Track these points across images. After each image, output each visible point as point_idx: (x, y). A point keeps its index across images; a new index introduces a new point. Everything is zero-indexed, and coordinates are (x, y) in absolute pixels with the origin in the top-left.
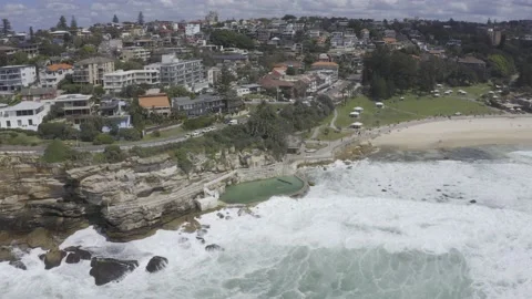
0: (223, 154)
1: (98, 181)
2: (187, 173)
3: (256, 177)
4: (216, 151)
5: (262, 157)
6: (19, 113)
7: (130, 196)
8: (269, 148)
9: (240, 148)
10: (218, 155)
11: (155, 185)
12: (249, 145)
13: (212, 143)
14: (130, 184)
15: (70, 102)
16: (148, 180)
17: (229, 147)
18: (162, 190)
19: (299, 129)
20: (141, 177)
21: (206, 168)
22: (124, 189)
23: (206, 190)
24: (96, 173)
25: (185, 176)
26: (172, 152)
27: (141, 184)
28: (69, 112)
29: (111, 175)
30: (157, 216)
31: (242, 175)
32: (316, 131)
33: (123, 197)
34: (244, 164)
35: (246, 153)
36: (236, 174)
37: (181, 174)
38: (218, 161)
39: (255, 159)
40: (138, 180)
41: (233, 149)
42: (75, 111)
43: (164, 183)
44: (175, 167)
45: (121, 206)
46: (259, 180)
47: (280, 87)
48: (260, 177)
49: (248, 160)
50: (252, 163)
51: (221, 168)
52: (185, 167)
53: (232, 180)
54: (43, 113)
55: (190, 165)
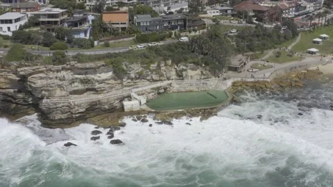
0: (159, 66)
1: (41, 78)
2: (121, 79)
3: (188, 89)
4: (152, 62)
5: (198, 71)
6: (3, 22)
7: (64, 93)
8: (206, 64)
9: (176, 62)
10: (153, 66)
11: (89, 86)
12: (186, 60)
13: (145, 58)
14: (65, 83)
15: (45, 15)
16: (82, 81)
17: (165, 60)
18: (95, 91)
19: (251, 50)
20: (77, 78)
21: (140, 76)
22: (60, 86)
23: (133, 95)
24: (42, 72)
25: (119, 81)
26: (108, 60)
27: (76, 84)
28: (43, 23)
29: (51, 75)
30: (81, 110)
31: (176, 86)
32: (270, 53)
33: (58, 92)
34: (180, 76)
35: (182, 67)
36: (170, 84)
37: (115, 79)
38: (152, 71)
39: (190, 73)
40: (73, 82)
41: (170, 62)
42: (49, 22)
43: (97, 86)
44: (110, 74)
45: (55, 100)
46: (191, 91)
47: (254, 11)
48: (191, 88)
49: (184, 73)
50: (187, 76)
51: (155, 77)
52: (119, 74)
53: (165, 89)
54: (22, 23)
55: (125, 72)
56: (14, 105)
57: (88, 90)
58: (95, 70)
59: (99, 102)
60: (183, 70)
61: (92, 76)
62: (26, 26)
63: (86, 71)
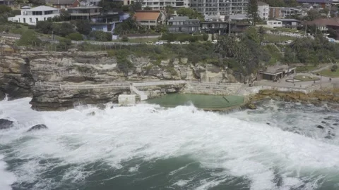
0: (171, 62)
1: (41, 62)
3: (202, 91)
4: (163, 58)
5: (220, 74)
6: (34, 13)
7: (58, 78)
8: (230, 67)
9: (193, 61)
10: (164, 62)
11: (88, 75)
12: (204, 59)
13: (156, 54)
14: (61, 68)
15: (76, 10)
16: (80, 69)
17: (180, 57)
20: (75, 66)
21: (148, 72)
22: (56, 71)
24: (44, 57)
25: (122, 74)
26: (112, 51)
27: (73, 71)
28: (75, 17)
29: (52, 60)
30: (68, 96)
31: (190, 87)
33: (54, 77)
34: (197, 76)
35: (200, 67)
36: (184, 85)
37: (117, 71)
38: (163, 68)
39: (209, 74)
40: (69, 69)
41: (185, 60)
42: (79, 17)
43: (97, 75)
44: (114, 65)
46: (206, 94)
47: (328, 26)
48: (207, 91)
49: (202, 74)
50: (204, 77)
51: (166, 74)
52: (124, 67)
53: (177, 89)
54: (52, 16)
55: (131, 66)
56: (18, 88)
57: (87, 79)
58: (97, 59)
59: (92, 91)
60: (200, 71)
61: (95, 66)
62: (56, 19)
63: (88, 59)
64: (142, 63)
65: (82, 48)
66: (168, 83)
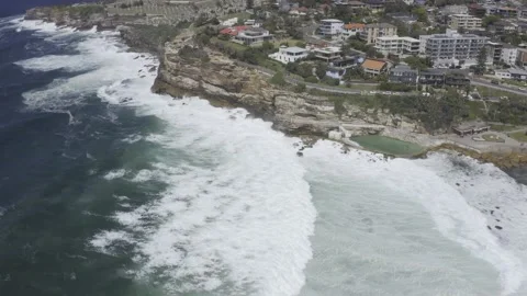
0: (376, 111)
1: (283, 99)
2: (340, 114)
4: (371, 107)
5: (413, 125)
6: (288, 53)
7: (291, 113)
8: (422, 120)
9: (394, 112)
10: (370, 111)
11: (313, 113)
12: (401, 112)
13: (365, 102)
14: (295, 106)
16: (307, 108)
17: (383, 108)
18: (317, 118)
20: (305, 105)
21: (357, 116)
22: (291, 108)
23: (342, 128)
24: (285, 95)
26: (333, 98)
27: (303, 109)
29: (290, 99)
30: (295, 128)
31: (387, 132)
34: (395, 123)
35: (397, 117)
36: (383, 129)
37: (334, 113)
38: (368, 114)
39: (404, 124)
40: (300, 107)
42: (321, 59)
43: (319, 114)
44: (333, 108)
45: (284, 116)
49: (399, 123)
50: (400, 126)
51: (370, 119)
52: (339, 110)
53: (377, 132)
54: (301, 56)
55: (344, 110)
57: (311, 115)
58: (321, 103)
59: (311, 126)
60: (398, 120)
61: (319, 107)
62: (304, 59)
63: (314, 102)
64: (353, 109)
65: (312, 92)
66: (370, 126)
